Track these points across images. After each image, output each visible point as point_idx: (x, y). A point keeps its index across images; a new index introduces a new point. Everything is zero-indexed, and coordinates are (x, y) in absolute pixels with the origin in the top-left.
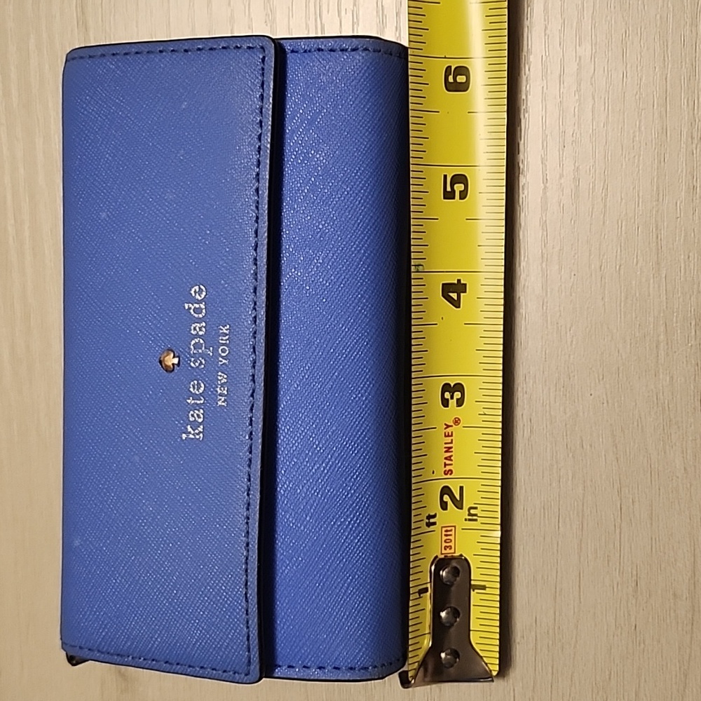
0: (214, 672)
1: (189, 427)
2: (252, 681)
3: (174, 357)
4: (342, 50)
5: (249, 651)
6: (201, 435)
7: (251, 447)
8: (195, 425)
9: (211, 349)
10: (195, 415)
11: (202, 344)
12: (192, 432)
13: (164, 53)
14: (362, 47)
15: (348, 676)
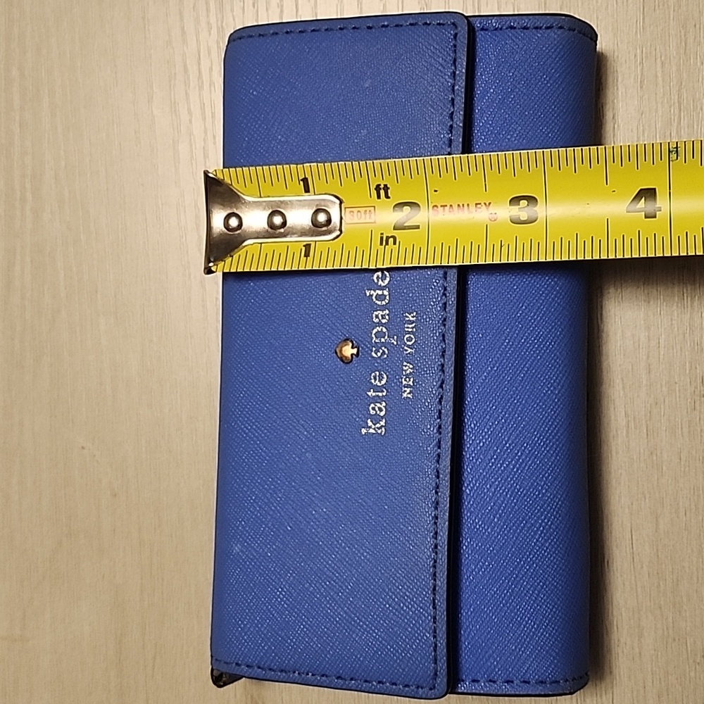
0: (394, 687)
1: (369, 421)
2: (438, 695)
3: (352, 348)
4: (536, 28)
5: (436, 663)
6: (383, 429)
7: (439, 442)
8: (376, 419)
9: (395, 337)
10: (377, 409)
11: (385, 333)
12: (373, 427)
13: (345, 30)
14: (556, 25)
15: (540, 690)
